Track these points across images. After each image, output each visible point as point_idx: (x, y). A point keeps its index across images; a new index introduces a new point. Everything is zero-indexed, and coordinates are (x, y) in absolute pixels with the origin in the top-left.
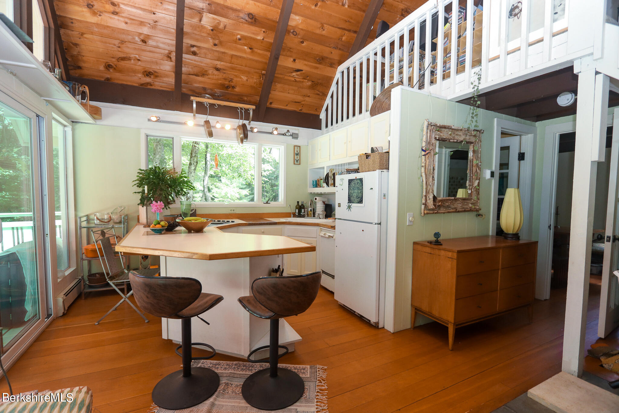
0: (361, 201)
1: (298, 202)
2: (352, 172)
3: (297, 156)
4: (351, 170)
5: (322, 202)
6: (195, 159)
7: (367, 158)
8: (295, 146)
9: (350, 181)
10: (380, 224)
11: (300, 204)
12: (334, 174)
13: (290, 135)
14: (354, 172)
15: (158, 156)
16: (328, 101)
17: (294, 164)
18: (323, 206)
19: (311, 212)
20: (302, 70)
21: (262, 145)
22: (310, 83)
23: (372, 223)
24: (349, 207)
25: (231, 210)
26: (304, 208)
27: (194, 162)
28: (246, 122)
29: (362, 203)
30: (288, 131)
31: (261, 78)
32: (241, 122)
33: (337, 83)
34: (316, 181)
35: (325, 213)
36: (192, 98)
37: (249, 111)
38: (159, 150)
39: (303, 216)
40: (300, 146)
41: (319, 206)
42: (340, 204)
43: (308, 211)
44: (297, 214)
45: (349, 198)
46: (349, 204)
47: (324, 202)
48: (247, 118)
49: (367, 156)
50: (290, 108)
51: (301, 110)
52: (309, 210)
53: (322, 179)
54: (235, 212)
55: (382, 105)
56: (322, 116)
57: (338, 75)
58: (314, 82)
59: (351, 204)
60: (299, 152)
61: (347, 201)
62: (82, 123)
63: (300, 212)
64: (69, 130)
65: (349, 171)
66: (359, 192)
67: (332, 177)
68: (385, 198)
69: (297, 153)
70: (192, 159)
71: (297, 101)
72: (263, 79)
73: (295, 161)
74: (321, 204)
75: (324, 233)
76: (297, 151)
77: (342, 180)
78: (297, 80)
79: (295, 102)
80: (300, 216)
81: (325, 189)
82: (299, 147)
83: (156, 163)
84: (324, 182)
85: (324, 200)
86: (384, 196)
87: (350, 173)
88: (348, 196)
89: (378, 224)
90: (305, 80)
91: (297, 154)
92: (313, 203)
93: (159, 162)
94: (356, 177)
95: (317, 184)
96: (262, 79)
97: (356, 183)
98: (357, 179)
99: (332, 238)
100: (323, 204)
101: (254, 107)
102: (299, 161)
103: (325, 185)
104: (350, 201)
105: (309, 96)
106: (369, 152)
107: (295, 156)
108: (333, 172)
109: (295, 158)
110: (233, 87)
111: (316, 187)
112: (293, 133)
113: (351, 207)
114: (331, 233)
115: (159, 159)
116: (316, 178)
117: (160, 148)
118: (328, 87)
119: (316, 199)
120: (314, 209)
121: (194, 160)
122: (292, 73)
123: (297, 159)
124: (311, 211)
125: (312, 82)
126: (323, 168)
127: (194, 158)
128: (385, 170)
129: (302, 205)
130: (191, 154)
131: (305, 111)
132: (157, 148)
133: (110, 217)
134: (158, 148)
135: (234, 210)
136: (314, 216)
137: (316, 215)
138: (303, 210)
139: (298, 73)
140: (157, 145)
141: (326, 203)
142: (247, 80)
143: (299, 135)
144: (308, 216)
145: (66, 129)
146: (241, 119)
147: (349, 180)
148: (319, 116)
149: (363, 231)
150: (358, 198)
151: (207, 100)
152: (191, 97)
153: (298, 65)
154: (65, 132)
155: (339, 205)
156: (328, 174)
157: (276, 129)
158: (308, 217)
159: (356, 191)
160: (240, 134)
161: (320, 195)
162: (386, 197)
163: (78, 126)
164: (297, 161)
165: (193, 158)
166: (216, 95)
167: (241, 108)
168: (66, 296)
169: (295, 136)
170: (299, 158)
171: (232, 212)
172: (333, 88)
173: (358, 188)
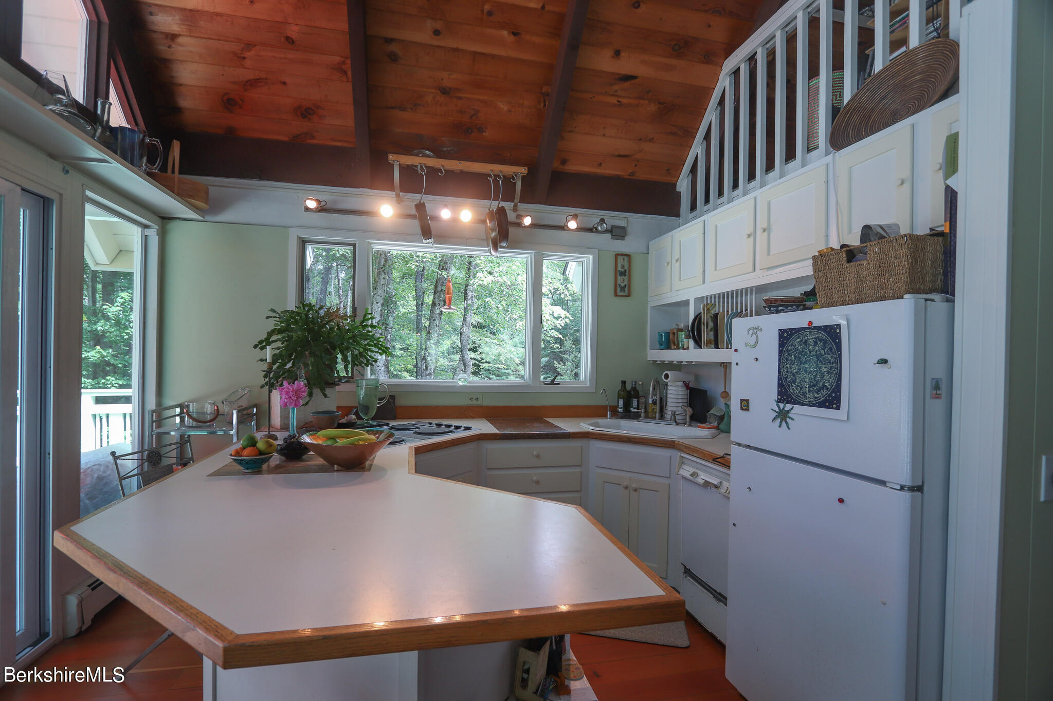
0: (832, 400)
1: (624, 383)
2: (787, 307)
3: (623, 277)
4: (782, 300)
5: (681, 384)
6: (442, 296)
7: (849, 261)
8: (617, 255)
9: (785, 336)
10: (920, 489)
11: (628, 387)
12: (716, 315)
13: (606, 231)
14: (792, 306)
15: (380, 292)
16: (697, 148)
17: (616, 295)
18: (685, 392)
19: (654, 407)
20: (634, 77)
21: (543, 254)
22: (653, 108)
23: (883, 483)
24: (783, 416)
25: (471, 399)
26: (637, 396)
27: (440, 301)
28: (508, 206)
29: (838, 408)
30: (602, 221)
31: (540, 104)
32: (495, 205)
33: (721, 102)
34: (667, 335)
35: (689, 411)
36: (391, 157)
37: (514, 179)
38: (382, 282)
39: (636, 417)
40: (629, 256)
41: (673, 392)
42: (747, 401)
43: (646, 404)
44: (620, 410)
45: (780, 385)
46: (782, 405)
47: (686, 385)
48: (509, 197)
49: (851, 254)
50: (608, 170)
51: (633, 174)
52: (650, 401)
53: (681, 330)
54: (479, 403)
55: (870, 117)
56: (683, 185)
57: (724, 82)
58: (664, 103)
59: (788, 407)
60: (626, 268)
61: (775, 396)
62: (180, 219)
63: (627, 405)
64: (153, 234)
65: (775, 306)
66: (824, 369)
67: (711, 325)
68: (938, 397)
69: (623, 270)
70: (436, 295)
71: (622, 153)
72: (545, 105)
73: (619, 289)
74: (680, 388)
75: (692, 470)
76: (623, 267)
77: (756, 330)
78: (624, 101)
79: (619, 156)
80: (628, 414)
81: (691, 354)
82: (626, 258)
83: (377, 303)
84: (688, 337)
85: (690, 378)
86: (937, 387)
87: (778, 312)
88: (779, 379)
89: (912, 489)
90: (642, 101)
91: (623, 274)
92: (661, 386)
93: (382, 302)
94: (810, 323)
95: (669, 341)
96: (542, 105)
97: (811, 342)
98: (815, 328)
99: (714, 489)
100: (684, 388)
101: (523, 170)
102: (626, 289)
103: (691, 343)
104: (786, 394)
105: (651, 140)
106: (854, 240)
107: (618, 276)
108: (713, 312)
109: (619, 282)
110: (481, 130)
111: (669, 347)
112: (613, 227)
113: (790, 415)
114: (711, 474)
115: (382, 298)
116: (668, 326)
117: (384, 278)
118: (699, 111)
119: (667, 376)
120: (661, 399)
121: (439, 297)
122: (611, 84)
123: (623, 285)
124: (654, 403)
125: (660, 103)
126: (686, 303)
127: (440, 294)
128: (937, 297)
129: (634, 389)
130: (436, 287)
131: (642, 175)
132: (379, 278)
133: (218, 409)
134: (382, 277)
135: (477, 399)
136: (662, 417)
137: (668, 415)
138: (635, 402)
139: (627, 84)
140: (379, 274)
141: (691, 385)
142: (510, 111)
143: (629, 230)
144: (647, 417)
145: (148, 232)
146: (496, 199)
147: (782, 332)
148: (675, 185)
149: (841, 501)
150: (820, 389)
151: (423, 161)
152: (389, 155)
153: (628, 65)
154: (145, 239)
155: (745, 405)
156: (698, 318)
157: (575, 217)
158: (648, 420)
159: (811, 366)
160: (493, 230)
161: (677, 367)
162: (943, 391)
163: (173, 225)
164: (623, 289)
165: (438, 294)
166: (444, 151)
167: (497, 176)
168: (93, 589)
169: (618, 233)
170: (626, 282)
171: (474, 403)
172: (711, 116)
173: (818, 357)
